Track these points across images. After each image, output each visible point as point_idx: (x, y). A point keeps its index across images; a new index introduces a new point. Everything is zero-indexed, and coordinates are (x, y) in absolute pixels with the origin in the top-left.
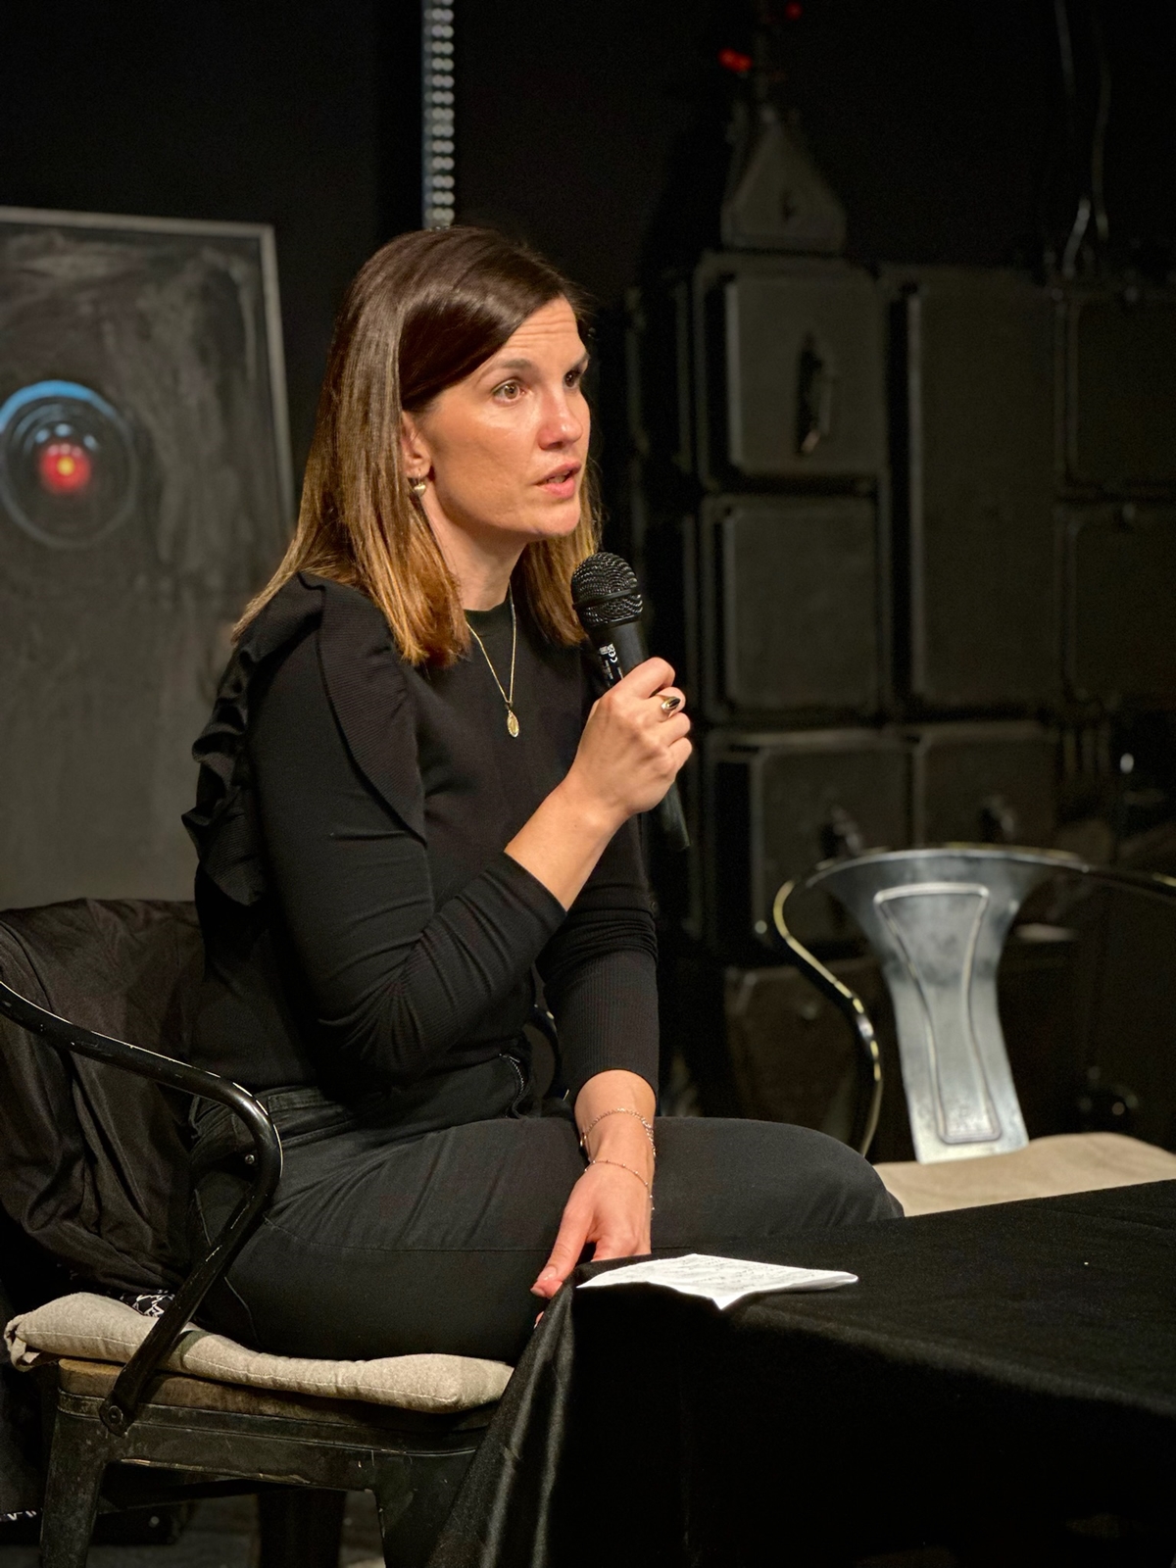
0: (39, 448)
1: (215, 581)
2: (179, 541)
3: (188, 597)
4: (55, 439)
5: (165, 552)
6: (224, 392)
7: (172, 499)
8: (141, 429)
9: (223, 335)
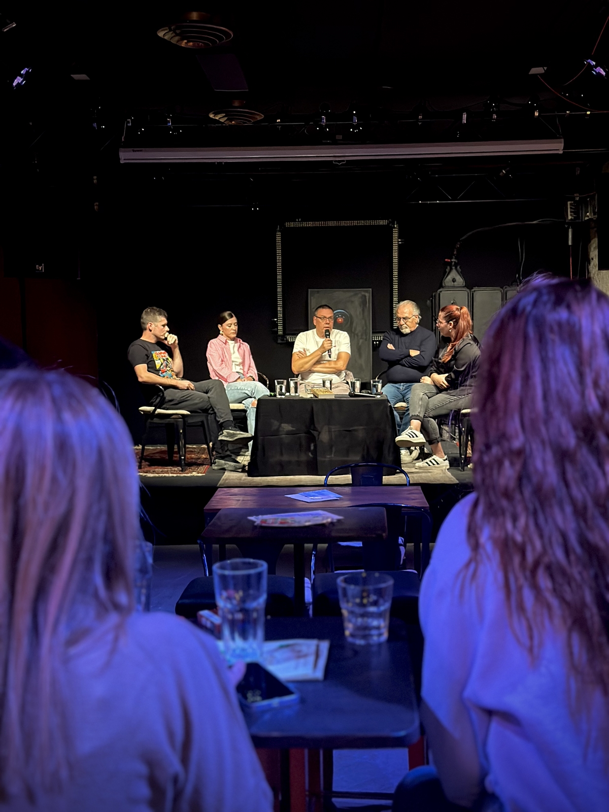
0: (337, 318)
1: (360, 334)
2: (355, 329)
3: (356, 336)
4: (339, 317)
5: (353, 331)
6: (363, 310)
7: (354, 325)
8: (351, 316)
9: (364, 303)
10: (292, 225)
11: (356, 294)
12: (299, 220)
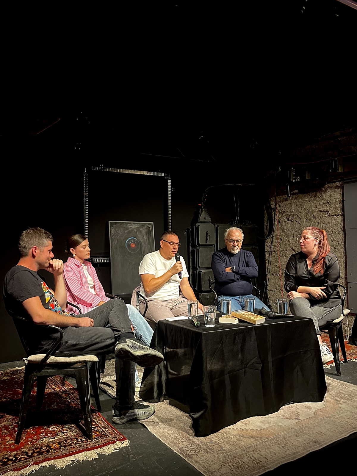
0: (130, 244)
2: (144, 252)
4: (132, 243)
5: (142, 253)
6: (148, 238)
7: (143, 248)
8: (140, 242)
9: (149, 232)
10: (97, 168)
11: (143, 226)
12: (101, 165)
